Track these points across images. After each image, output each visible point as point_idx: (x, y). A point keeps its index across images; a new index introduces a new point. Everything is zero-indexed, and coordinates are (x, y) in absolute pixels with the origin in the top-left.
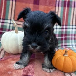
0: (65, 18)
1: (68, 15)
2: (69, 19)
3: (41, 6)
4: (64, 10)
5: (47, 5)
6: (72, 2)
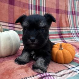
3: (16, 7)
5: (22, 7)
6: (41, 7)
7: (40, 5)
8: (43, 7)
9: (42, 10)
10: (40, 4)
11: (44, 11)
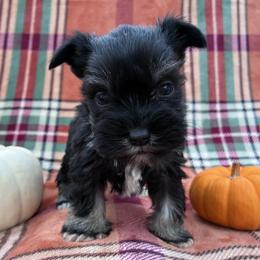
0: (217, 82)
1: (223, 71)
2: (228, 84)
4: (211, 59)
6: (230, 36)
7: (225, 32)
8: (239, 37)
9: (235, 45)
10: (225, 27)
11: (239, 49)
